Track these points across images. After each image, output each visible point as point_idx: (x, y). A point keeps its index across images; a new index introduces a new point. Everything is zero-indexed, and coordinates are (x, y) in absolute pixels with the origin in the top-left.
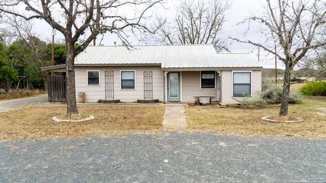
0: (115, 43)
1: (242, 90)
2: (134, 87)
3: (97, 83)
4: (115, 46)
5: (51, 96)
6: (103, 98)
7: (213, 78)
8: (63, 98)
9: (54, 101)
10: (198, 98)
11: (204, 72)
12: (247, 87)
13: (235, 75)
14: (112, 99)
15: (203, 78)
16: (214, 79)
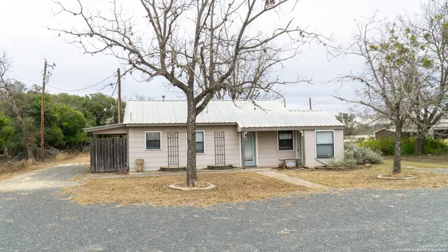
0: (164, 97)
1: (325, 151)
2: (203, 151)
3: (158, 146)
4: (164, 101)
5: (95, 166)
6: (165, 165)
7: (290, 138)
8: (111, 167)
9: (99, 172)
10: (284, 161)
11: (281, 132)
12: (330, 148)
13: (318, 134)
14: (176, 166)
15: (281, 138)
16: (292, 139)
